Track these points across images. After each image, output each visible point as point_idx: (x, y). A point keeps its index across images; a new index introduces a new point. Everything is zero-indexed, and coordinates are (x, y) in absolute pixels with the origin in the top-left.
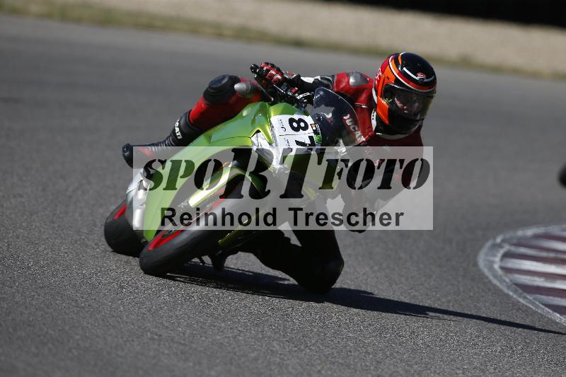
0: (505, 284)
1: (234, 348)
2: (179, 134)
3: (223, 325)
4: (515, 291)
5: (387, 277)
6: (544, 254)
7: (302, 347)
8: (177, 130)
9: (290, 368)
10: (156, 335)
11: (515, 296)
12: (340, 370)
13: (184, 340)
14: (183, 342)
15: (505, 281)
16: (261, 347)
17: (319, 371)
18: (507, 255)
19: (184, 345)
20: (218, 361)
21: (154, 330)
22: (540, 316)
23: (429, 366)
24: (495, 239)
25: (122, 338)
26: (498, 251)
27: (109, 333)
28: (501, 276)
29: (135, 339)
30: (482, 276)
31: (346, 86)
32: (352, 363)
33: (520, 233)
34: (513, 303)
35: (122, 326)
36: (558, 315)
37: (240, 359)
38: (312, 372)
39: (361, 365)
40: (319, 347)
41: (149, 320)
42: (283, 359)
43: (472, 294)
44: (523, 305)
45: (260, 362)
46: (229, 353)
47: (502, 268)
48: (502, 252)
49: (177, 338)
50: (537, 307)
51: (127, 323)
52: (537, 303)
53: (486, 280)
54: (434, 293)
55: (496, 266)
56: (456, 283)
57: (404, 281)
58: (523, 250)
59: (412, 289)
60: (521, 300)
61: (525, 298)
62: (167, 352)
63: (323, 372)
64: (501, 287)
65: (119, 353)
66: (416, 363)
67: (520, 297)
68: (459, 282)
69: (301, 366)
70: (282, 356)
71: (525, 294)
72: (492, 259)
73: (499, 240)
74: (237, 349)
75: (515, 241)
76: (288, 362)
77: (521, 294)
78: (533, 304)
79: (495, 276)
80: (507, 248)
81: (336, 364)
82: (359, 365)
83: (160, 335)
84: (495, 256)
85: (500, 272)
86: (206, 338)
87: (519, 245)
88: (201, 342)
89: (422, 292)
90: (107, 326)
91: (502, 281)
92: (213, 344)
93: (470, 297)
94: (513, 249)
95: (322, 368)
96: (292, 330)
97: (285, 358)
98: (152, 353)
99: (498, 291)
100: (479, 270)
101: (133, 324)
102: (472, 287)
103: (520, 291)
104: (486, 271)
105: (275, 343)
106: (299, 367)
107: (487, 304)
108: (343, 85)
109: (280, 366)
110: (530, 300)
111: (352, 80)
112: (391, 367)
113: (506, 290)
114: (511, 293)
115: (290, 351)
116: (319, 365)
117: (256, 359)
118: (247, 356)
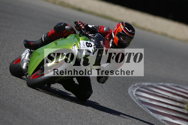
0: (136, 100)
1: (45, 106)
2: (43, 40)
3: (42, 98)
4: (139, 103)
5: (98, 91)
6: (150, 92)
7: (67, 110)
8: (43, 38)
9: (62, 116)
10: (20, 98)
11: (139, 104)
12: (78, 119)
13: (29, 101)
14: (28, 102)
15: (136, 99)
16: (54, 107)
17: (71, 119)
18: (138, 90)
19: (28, 103)
20: (38, 110)
21: (19, 96)
22: (146, 112)
23: (107, 123)
24: (135, 84)
25: (8, 97)
26: (135, 89)
27: (4, 95)
28: (135, 97)
29: (13, 98)
30: (129, 96)
31: (102, 31)
32: (82, 117)
33: (143, 84)
34: (138, 106)
35: (9, 93)
36: (152, 113)
37: (46, 110)
38: (69, 118)
39: (85, 119)
40: (72, 110)
41: (18, 93)
42: (60, 113)
43: (124, 101)
44: (141, 107)
45: (52, 112)
46: (43, 108)
47: (136, 94)
48: (136, 89)
49: (26, 100)
50: (145, 109)
51: (11, 92)
52: (145, 107)
53: (130, 97)
54: (112, 99)
55: (134, 93)
56: (120, 97)
57: (103, 93)
58: (143, 89)
59: (105, 96)
60: (140, 106)
61: (142, 105)
62: (22, 104)
63: (72, 119)
64: (134, 100)
65: (7, 102)
66: (103, 121)
67: (140, 104)
68: (121, 96)
69: (66, 116)
70: (60, 112)
71: (142, 104)
72: (133, 91)
73: (136, 85)
74: (45, 107)
75: (141, 86)
76: (61, 114)
77: (141, 104)
78: (144, 108)
79: (133, 97)
80: (138, 88)
81: (77, 117)
82: (85, 118)
83: (21, 98)
84: (134, 90)
85: (135, 95)
86: (36, 101)
87: (142, 87)
88: (34, 103)
89: (108, 98)
90: (4, 92)
91: (135, 98)
92: (38, 104)
93: (124, 102)
94: (140, 89)
95: (72, 118)
96: (64, 104)
97: (61, 112)
98: (17, 104)
99: (133, 101)
100: (128, 94)
101: (13, 93)
102: (125, 99)
103: (141, 103)
104: (130, 94)
105: (58, 107)
106: (65, 116)
107: (129, 105)
108: (102, 30)
109: (59, 115)
110: (143, 106)
111: (105, 29)
112: (95, 121)
113: (136, 102)
114: (137, 103)
115: (63, 110)
116: (72, 116)
117: (51, 111)
118: (48, 110)
